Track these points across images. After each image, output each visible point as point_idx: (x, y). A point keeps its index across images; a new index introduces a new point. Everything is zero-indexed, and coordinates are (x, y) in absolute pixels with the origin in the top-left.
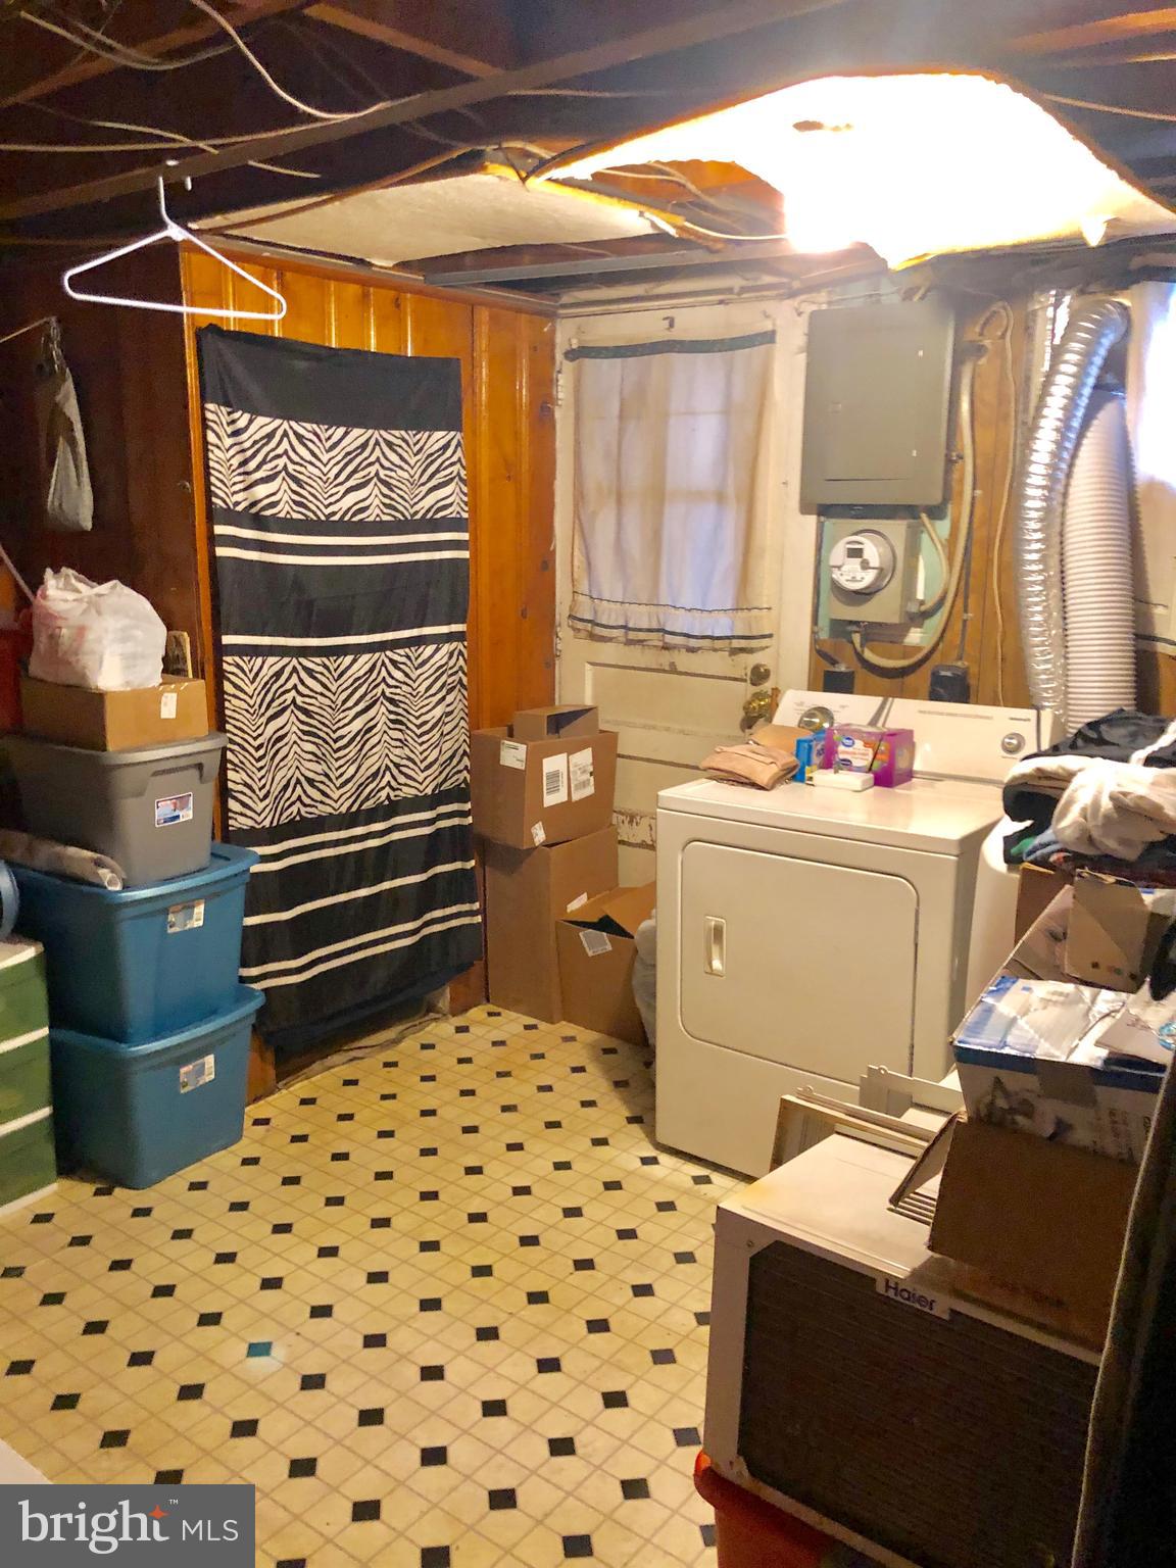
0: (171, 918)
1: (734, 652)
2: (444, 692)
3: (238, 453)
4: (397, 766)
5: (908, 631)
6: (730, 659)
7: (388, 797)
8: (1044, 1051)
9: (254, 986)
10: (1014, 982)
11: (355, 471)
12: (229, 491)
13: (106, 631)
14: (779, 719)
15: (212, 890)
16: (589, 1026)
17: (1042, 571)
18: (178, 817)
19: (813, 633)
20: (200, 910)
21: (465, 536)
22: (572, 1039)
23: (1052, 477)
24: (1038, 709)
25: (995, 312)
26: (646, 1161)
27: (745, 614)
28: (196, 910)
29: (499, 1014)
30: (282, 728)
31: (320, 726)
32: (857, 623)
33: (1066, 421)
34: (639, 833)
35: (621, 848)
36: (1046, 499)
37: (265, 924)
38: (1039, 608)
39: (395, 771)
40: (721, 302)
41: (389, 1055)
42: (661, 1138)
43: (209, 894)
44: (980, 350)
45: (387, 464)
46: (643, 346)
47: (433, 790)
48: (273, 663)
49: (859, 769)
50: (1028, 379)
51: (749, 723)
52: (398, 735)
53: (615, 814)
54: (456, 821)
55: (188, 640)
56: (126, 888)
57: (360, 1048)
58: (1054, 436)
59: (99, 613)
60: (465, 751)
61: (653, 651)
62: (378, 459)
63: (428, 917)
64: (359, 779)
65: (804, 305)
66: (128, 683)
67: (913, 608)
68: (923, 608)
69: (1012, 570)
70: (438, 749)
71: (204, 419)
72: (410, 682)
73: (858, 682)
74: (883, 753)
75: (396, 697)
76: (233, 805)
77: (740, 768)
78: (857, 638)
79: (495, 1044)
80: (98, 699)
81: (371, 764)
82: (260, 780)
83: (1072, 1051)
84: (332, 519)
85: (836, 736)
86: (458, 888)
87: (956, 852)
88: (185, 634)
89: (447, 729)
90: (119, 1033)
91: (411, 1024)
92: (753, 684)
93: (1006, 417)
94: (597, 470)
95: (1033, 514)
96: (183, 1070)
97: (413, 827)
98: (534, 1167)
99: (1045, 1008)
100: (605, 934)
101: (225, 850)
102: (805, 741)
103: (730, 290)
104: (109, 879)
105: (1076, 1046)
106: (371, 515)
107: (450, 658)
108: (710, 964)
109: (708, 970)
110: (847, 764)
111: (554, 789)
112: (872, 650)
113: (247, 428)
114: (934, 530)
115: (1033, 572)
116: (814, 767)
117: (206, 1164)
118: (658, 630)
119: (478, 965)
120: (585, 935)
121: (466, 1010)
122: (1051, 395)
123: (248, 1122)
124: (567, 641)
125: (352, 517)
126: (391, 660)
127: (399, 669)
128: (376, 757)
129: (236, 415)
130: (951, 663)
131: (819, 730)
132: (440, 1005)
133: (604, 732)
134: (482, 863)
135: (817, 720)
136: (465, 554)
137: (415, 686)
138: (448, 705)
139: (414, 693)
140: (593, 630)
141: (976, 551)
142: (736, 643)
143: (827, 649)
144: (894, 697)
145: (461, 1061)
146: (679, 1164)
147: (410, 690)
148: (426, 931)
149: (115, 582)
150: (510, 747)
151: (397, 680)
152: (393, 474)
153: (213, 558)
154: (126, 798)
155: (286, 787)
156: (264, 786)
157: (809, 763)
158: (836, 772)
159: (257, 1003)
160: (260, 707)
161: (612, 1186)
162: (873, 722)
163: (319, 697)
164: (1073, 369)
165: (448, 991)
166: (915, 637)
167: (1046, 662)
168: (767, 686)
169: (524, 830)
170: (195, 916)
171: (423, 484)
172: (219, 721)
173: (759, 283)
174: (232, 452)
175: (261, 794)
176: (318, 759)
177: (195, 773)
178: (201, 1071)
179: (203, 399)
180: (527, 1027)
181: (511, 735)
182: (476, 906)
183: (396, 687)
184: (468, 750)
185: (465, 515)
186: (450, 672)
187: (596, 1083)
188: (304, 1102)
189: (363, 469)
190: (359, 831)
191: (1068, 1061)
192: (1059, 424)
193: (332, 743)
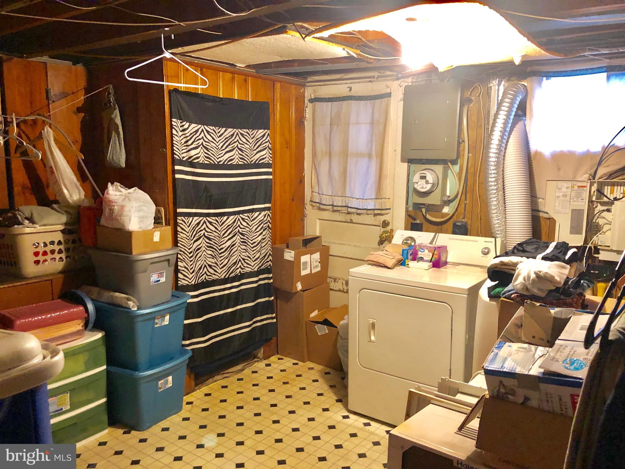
0: (156, 321)
1: (375, 215)
2: (262, 230)
3: (185, 138)
4: (244, 259)
5: (443, 208)
6: (374, 218)
7: (240, 272)
8: (519, 370)
9: (188, 348)
10: (505, 344)
11: (229, 145)
12: (181, 153)
13: (132, 207)
14: (394, 241)
15: (172, 310)
16: (319, 364)
17: (496, 185)
18: (159, 280)
19: (407, 208)
20: (167, 318)
21: (271, 170)
22: (312, 369)
23: (499, 149)
24: (495, 238)
25: (475, 87)
26: (345, 417)
27: (380, 200)
28: (166, 318)
29: (282, 359)
30: (199, 245)
31: (214, 244)
32: (424, 204)
33: (504, 128)
34: (338, 286)
35: (331, 292)
36: (497, 158)
37: (192, 323)
38: (495, 199)
39: (243, 262)
40: (370, 81)
41: (239, 376)
42: (350, 408)
43: (171, 311)
44: (470, 101)
45: (241, 142)
46: (340, 98)
47: (258, 269)
48: (196, 220)
49: (427, 261)
50: (489, 112)
51: (381, 242)
52: (244, 247)
53: (328, 279)
54: (266, 281)
55: (163, 210)
56: (138, 309)
57: (228, 373)
58: (499, 134)
59: (129, 200)
60: (270, 253)
61: (344, 215)
62: (238, 140)
63: (255, 320)
64: (229, 265)
65: (402, 83)
66: (140, 228)
67: (446, 199)
68: (449, 199)
69: (484, 183)
70: (259, 253)
71: (171, 125)
72: (249, 227)
73: (424, 227)
74: (436, 255)
75: (244, 233)
76: (180, 275)
77: (381, 260)
78: (424, 210)
79: (281, 371)
80: (129, 234)
81: (233, 259)
82: (191, 265)
83: (529, 370)
84: (220, 163)
85: (417, 248)
86: (267, 308)
87: (467, 293)
88: (162, 208)
89: (263, 245)
90: (135, 368)
91: (247, 363)
92: (383, 227)
93: (481, 126)
94: (321, 145)
95: (492, 163)
96: (160, 382)
97: (249, 284)
98: (300, 419)
99: (517, 353)
100: (325, 326)
101: (177, 293)
102: (406, 250)
103: (374, 77)
104: (132, 305)
105: (531, 368)
106: (235, 162)
107: (264, 217)
108: (370, 338)
109: (369, 340)
110: (422, 259)
111: (305, 269)
112: (429, 215)
113: (188, 128)
114: (453, 168)
115: (493, 185)
116: (409, 260)
117: (168, 420)
118: (345, 206)
119: (274, 339)
120: (317, 327)
121: (269, 357)
122: (498, 118)
123: (184, 403)
124: (309, 210)
125: (228, 162)
126: (242, 218)
127: (245, 221)
128: (235, 256)
129: (184, 123)
130: (461, 220)
131: (410, 246)
132: (259, 355)
133: (324, 246)
134: (276, 298)
135: (409, 242)
136: (271, 177)
137: (251, 228)
138: (263, 236)
139: (251, 231)
140: (320, 207)
141: (469, 176)
142: (376, 212)
143: (412, 214)
144: (439, 233)
145: (268, 378)
146: (357, 418)
147: (249, 229)
148: (254, 326)
149: (134, 188)
150: (288, 252)
151: (244, 226)
152: (243, 146)
153: (174, 179)
154: (139, 273)
155: (200, 268)
156: (192, 268)
157: (407, 259)
158: (418, 262)
159: (190, 354)
160: (191, 236)
161: (332, 427)
162: (431, 243)
163: (214, 232)
164: (507, 109)
165: (262, 350)
166: (446, 210)
167: (498, 219)
168: (389, 228)
169: (293, 284)
170: (166, 320)
171: (255, 150)
172: (175, 243)
173: (385, 74)
174: (182, 137)
175: (191, 271)
176: (213, 257)
177: (166, 263)
178: (167, 382)
179: (171, 118)
180: (294, 364)
181: (288, 247)
182: (274, 315)
183: (244, 229)
184: (271, 253)
185: (271, 162)
186: (264, 223)
187: (322, 386)
188: (206, 395)
189: (232, 144)
190: (228, 285)
191: (529, 374)
192: (501, 129)
193: (218, 250)
